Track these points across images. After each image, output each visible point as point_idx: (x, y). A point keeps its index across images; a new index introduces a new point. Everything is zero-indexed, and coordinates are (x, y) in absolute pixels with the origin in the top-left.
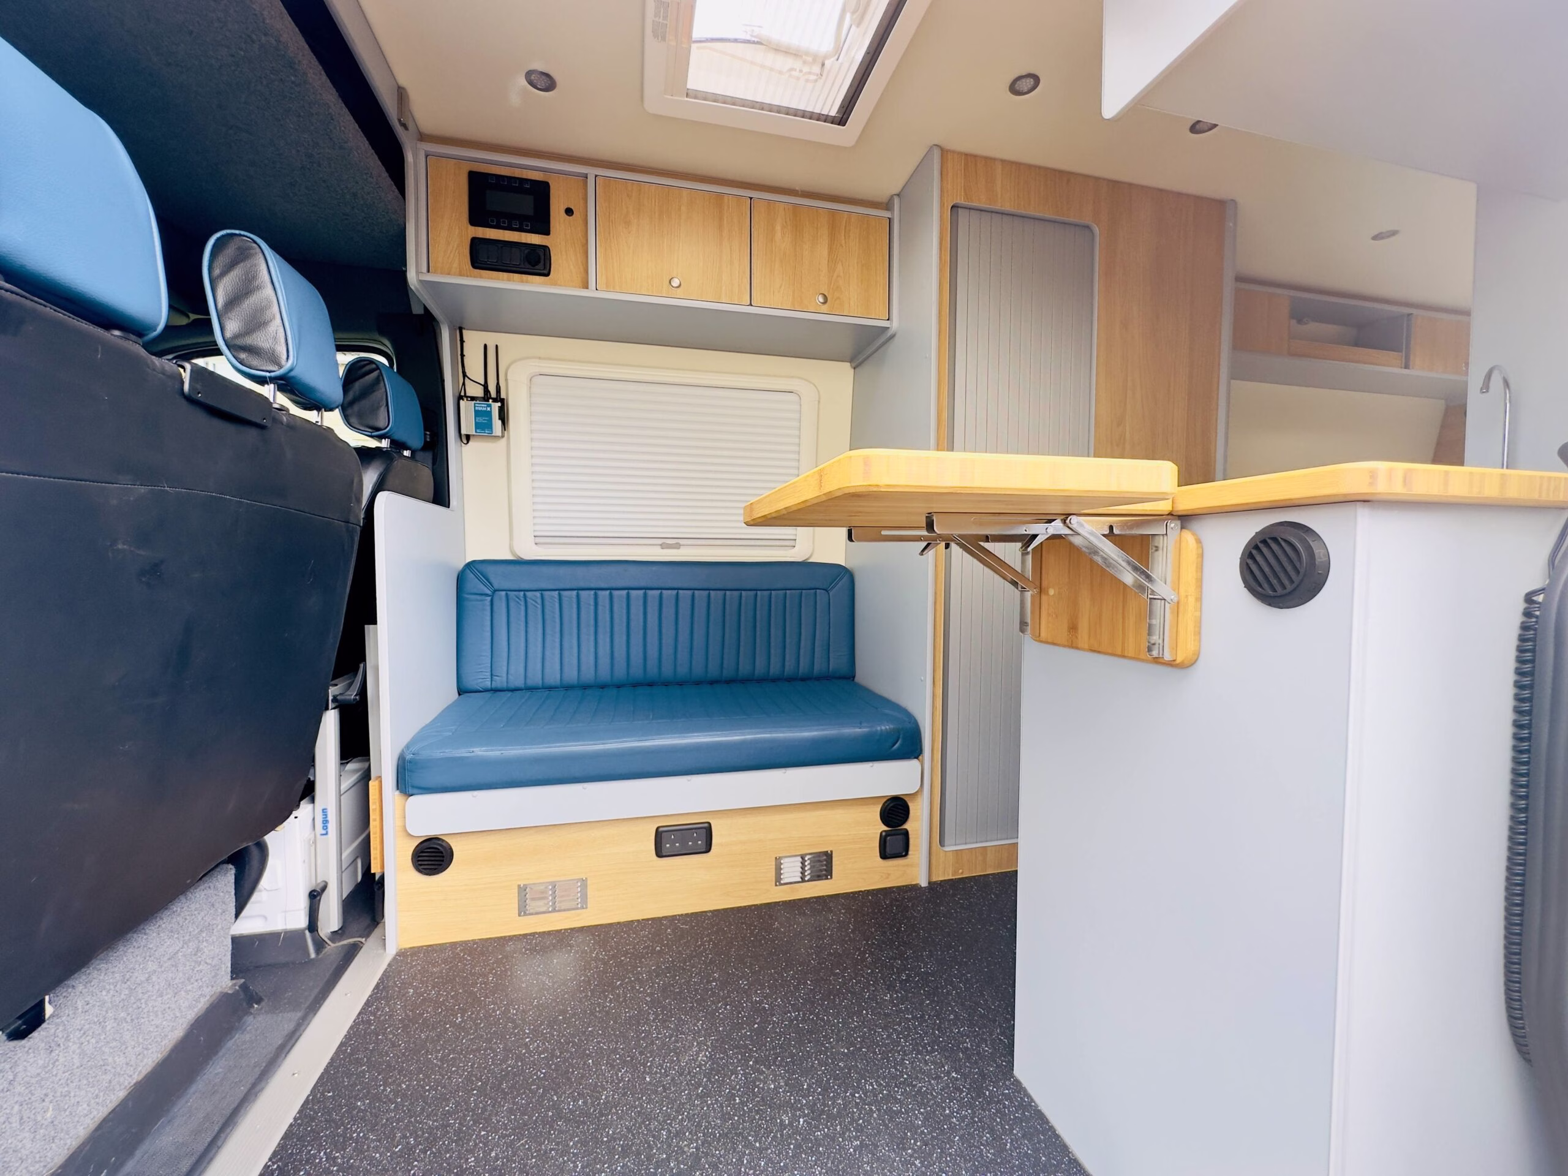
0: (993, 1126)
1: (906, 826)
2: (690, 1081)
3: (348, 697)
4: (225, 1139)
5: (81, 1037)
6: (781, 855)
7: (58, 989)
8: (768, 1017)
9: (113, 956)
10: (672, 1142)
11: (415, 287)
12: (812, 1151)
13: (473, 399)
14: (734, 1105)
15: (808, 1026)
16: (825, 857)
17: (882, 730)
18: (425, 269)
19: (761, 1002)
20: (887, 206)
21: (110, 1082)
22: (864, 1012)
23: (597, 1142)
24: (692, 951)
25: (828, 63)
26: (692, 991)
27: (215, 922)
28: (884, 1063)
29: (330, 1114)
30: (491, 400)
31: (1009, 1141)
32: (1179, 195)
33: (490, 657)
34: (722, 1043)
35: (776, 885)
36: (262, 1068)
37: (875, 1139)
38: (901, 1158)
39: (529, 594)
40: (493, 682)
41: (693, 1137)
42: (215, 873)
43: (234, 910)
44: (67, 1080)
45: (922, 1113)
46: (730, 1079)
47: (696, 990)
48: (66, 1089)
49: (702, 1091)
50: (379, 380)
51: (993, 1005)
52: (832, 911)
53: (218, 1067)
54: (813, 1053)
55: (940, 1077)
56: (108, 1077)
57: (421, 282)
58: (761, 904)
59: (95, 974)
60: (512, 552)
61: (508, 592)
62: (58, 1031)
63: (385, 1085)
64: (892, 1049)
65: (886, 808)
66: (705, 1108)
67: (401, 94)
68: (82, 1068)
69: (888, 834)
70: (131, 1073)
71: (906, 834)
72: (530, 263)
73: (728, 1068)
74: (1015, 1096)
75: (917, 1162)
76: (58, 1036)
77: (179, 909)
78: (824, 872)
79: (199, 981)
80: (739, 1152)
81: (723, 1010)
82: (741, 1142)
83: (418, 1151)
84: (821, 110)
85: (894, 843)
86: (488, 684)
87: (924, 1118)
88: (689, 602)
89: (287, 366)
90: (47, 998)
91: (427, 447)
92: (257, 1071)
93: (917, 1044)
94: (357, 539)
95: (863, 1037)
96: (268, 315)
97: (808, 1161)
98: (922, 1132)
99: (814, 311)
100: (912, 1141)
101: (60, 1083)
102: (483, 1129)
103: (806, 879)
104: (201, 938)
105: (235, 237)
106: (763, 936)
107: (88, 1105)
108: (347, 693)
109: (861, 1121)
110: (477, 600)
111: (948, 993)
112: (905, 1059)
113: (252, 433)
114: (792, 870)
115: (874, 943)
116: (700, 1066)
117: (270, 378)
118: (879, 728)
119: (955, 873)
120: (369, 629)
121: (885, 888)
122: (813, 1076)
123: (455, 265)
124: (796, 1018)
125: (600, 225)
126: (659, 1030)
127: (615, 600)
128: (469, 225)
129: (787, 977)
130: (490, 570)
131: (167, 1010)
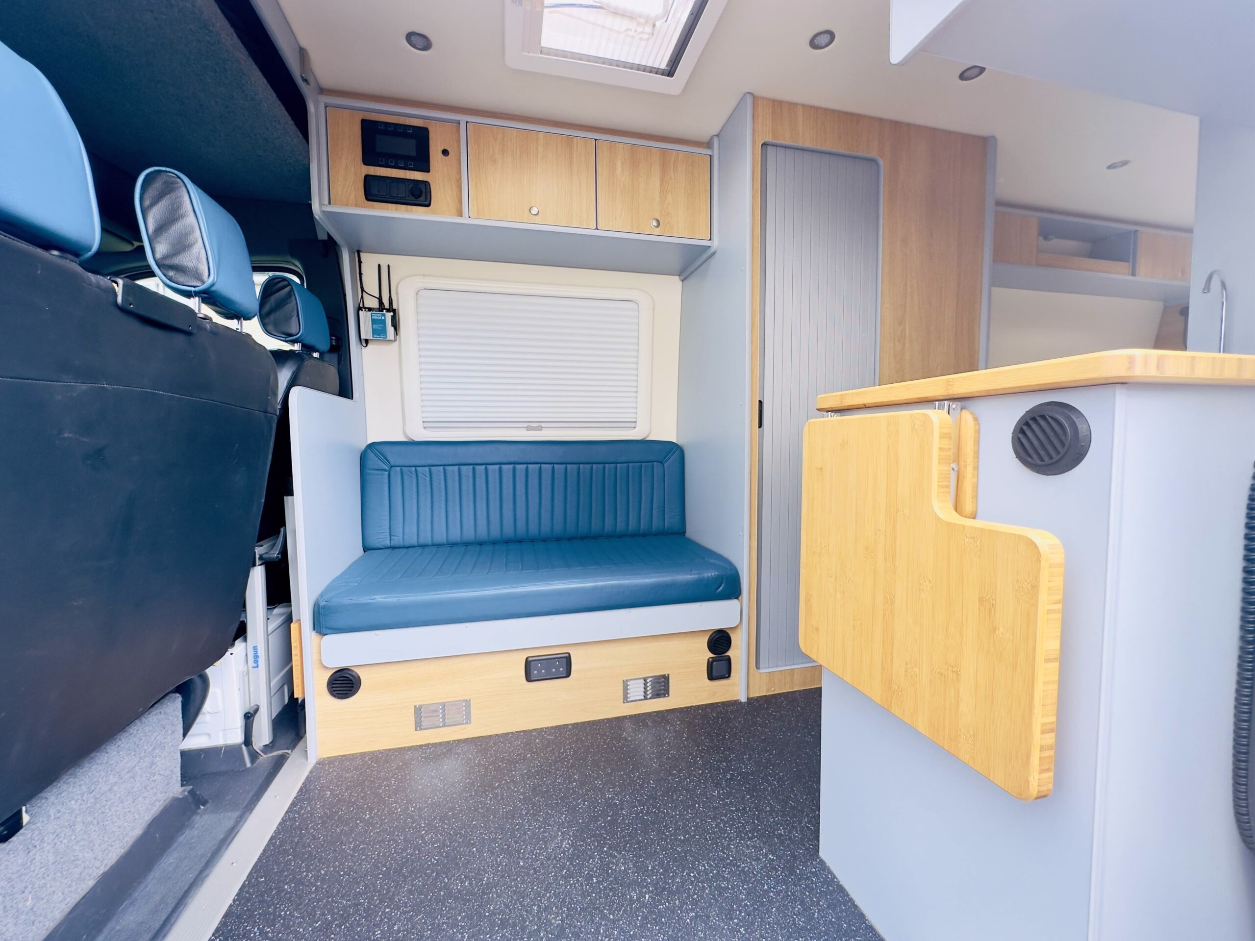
0: (803, 899)
1: (728, 653)
2: (556, 864)
3: (272, 556)
4: (177, 917)
5: (54, 839)
6: (627, 678)
7: (33, 801)
8: (618, 811)
9: (80, 772)
10: (542, 915)
11: (320, 218)
12: (656, 921)
13: (370, 309)
14: (592, 884)
15: (652, 818)
16: (663, 680)
17: (708, 576)
18: (326, 202)
19: (612, 798)
20: (709, 145)
21: (81, 874)
22: (697, 805)
23: (481, 917)
24: (557, 757)
25: (658, 24)
26: (557, 790)
27: (165, 741)
28: (713, 848)
29: (263, 896)
30: (385, 311)
31: (817, 911)
32: (949, 133)
33: (388, 520)
34: (582, 832)
35: (624, 703)
36: (207, 859)
37: (707, 911)
38: (729, 926)
39: (419, 469)
40: (392, 541)
41: (559, 911)
42: (165, 701)
43: (182, 730)
44: (44, 874)
45: (745, 889)
46: (588, 863)
47: (561, 789)
48: (43, 881)
49: (566, 873)
50: (290, 294)
51: (802, 798)
52: (669, 723)
53: (172, 858)
54: (655, 840)
55: (759, 859)
56: (78, 870)
57: (324, 212)
58: (612, 718)
59: (65, 787)
60: (405, 435)
61: (403, 468)
62: (34, 835)
63: (307, 872)
64: (720, 836)
65: (712, 640)
66: (568, 887)
67: (302, 53)
68: (56, 864)
69: (714, 660)
70: (99, 865)
71: (729, 660)
72: (413, 195)
73: (587, 854)
74: (821, 874)
75: (742, 930)
76: (34, 840)
77: (135, 732)
78: (663, 692)
79: (154, 789)
80: (596, 923)
81: (583, 805)
82: (598, 915)
83: (334, 926)
84: (653, 64)
85: (718, 667)
86: (387, 543)
87: (747, 893)
88: (550, 473)
89: (209, 282)
90: (24, 808)
91: (334, 349)
92: (204, 861)
93: (740, 832)
94: (274, 426)
95: (696, 827)
96: (191, 238)
97: (653, 930)
98: (746, 905)
99: (649, 232)
100: (738, 912)
101: (37, 877)
102: (388, 907)
103: (648, 697)
104: (154, 754)
105: (163, 173)
106: (614, 744)
107: (63, 894)
108: (271, 552)
109: (696, 896)
110: (378, 475)
111: (765, 789)
112: (730, 844)
113: (179, 339)
114: (636, 690)
115: (704, 749)
116: (564, 852)
117: (195, 292)
118: (706, 575)
119: (768, 690)
120: (287, 499)
121: (712, 704)
122: (656, 859)
123: (352, 196)
124: (641, 812)
125: (471, 162)
126: (531, 823)
127: (490, 472)
128: (363, 165)
129: (634, 777)
130: (387, 450)
131: (128, 813)
